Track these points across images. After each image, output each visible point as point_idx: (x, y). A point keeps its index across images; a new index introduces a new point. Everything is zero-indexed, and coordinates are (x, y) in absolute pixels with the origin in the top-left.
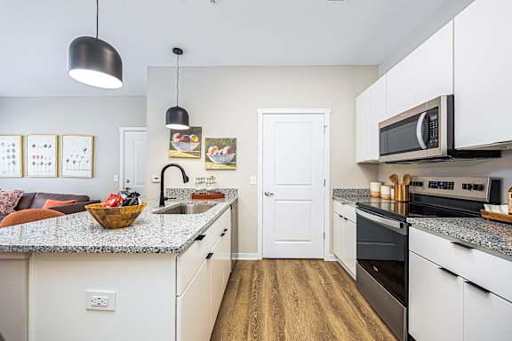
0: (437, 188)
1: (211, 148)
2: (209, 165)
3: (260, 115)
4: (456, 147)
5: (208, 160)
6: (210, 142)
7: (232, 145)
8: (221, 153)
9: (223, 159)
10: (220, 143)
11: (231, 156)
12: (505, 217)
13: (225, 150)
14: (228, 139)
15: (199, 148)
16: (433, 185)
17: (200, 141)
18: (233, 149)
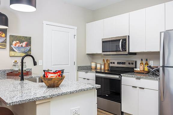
0: (120, 64)
1: (14, 42)
2: (13, 53)
3: (44, 25)
4: (130, 52)
5: (12, 50)
6: (14, 38)
7: (28, 41)
8: (22, 46)
9: (23, 50)
10: (21, 39)
11: (28, 48)
12: (139, 71)
13: (24, 44)
14: (26, 37)
15: (5, 42)
16: (118, 63)
17: (6, 37)
18: (29, 44)
